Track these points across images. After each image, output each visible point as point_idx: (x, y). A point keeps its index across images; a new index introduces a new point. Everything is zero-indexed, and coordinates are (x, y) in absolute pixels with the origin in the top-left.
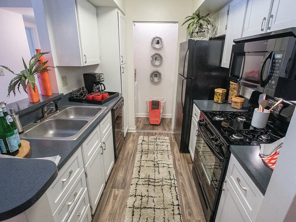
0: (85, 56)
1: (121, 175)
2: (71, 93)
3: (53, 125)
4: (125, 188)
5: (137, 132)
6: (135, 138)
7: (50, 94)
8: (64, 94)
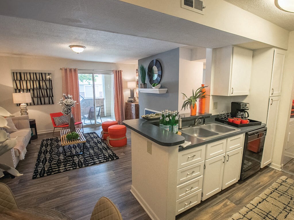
0: (232, 88)
1: (240, 195)
2: (218, 115)
3: (198, 131)
4: (238, 205)
5: (281, 171)
6: (275, 175)
7: (203, 113)
8: (212, 115)
